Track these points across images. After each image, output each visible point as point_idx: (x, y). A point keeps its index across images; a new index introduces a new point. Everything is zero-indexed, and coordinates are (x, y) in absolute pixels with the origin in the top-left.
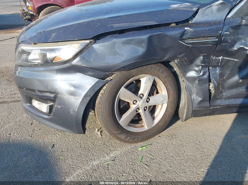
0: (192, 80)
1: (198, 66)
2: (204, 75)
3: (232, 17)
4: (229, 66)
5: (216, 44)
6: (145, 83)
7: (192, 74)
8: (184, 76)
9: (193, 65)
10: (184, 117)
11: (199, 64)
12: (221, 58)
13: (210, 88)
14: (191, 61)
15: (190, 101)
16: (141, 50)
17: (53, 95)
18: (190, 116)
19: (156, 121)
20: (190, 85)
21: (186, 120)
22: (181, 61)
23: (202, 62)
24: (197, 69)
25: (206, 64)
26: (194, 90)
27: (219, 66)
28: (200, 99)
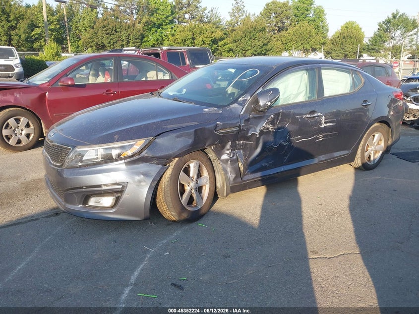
0: (226, 161)
1: (228, 150)
2: (233, 156)
3: (244, 113)
4: (248, 148)
5: (238, 132)
6: (194, 167)
7: (225, 157)
8: (219, 159)
9: (225, 149)
10: (225, 194)
11: (229, 148)
12: (242, 142)
13: (240, 166)
14: (223, 147)
15: (227, 179)
16: (190, 141)
17: (121, 187)
18: (229, 191)
19: (205, 199)
20: (225, 165)
21: (226, 196)
22: (216, 147)
23: (231, 146)
24: (228, 152)
25: (233, 148)
26: (229, 169)
27: (242, 149)
28: (234, 176)
